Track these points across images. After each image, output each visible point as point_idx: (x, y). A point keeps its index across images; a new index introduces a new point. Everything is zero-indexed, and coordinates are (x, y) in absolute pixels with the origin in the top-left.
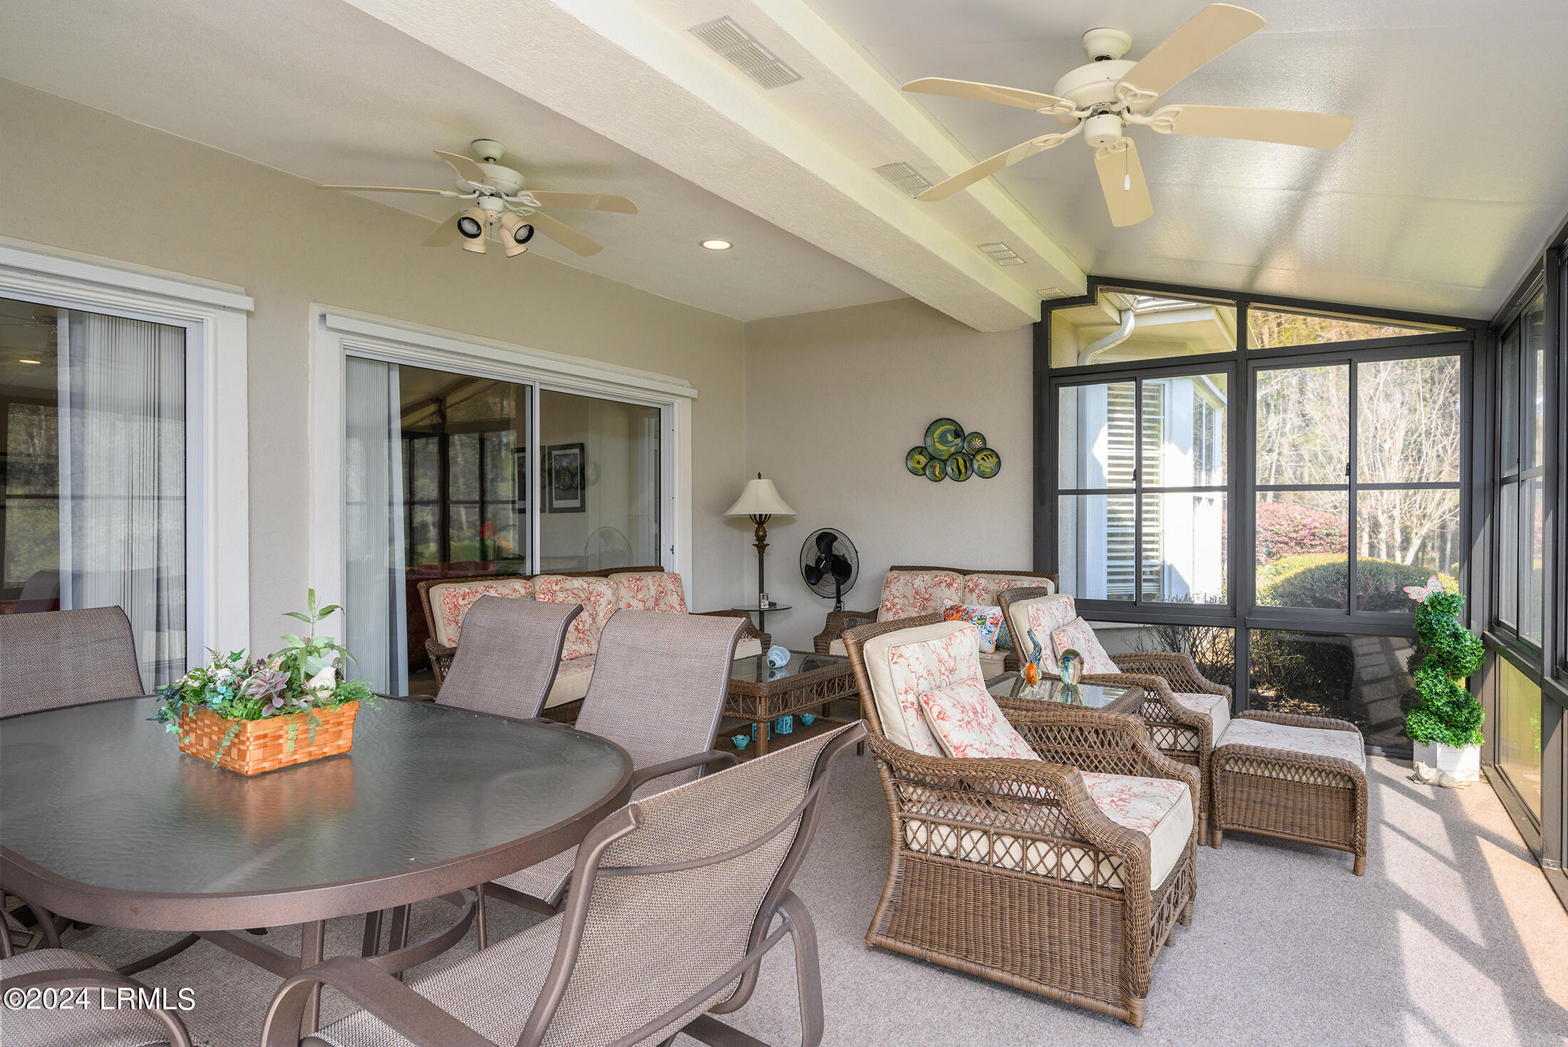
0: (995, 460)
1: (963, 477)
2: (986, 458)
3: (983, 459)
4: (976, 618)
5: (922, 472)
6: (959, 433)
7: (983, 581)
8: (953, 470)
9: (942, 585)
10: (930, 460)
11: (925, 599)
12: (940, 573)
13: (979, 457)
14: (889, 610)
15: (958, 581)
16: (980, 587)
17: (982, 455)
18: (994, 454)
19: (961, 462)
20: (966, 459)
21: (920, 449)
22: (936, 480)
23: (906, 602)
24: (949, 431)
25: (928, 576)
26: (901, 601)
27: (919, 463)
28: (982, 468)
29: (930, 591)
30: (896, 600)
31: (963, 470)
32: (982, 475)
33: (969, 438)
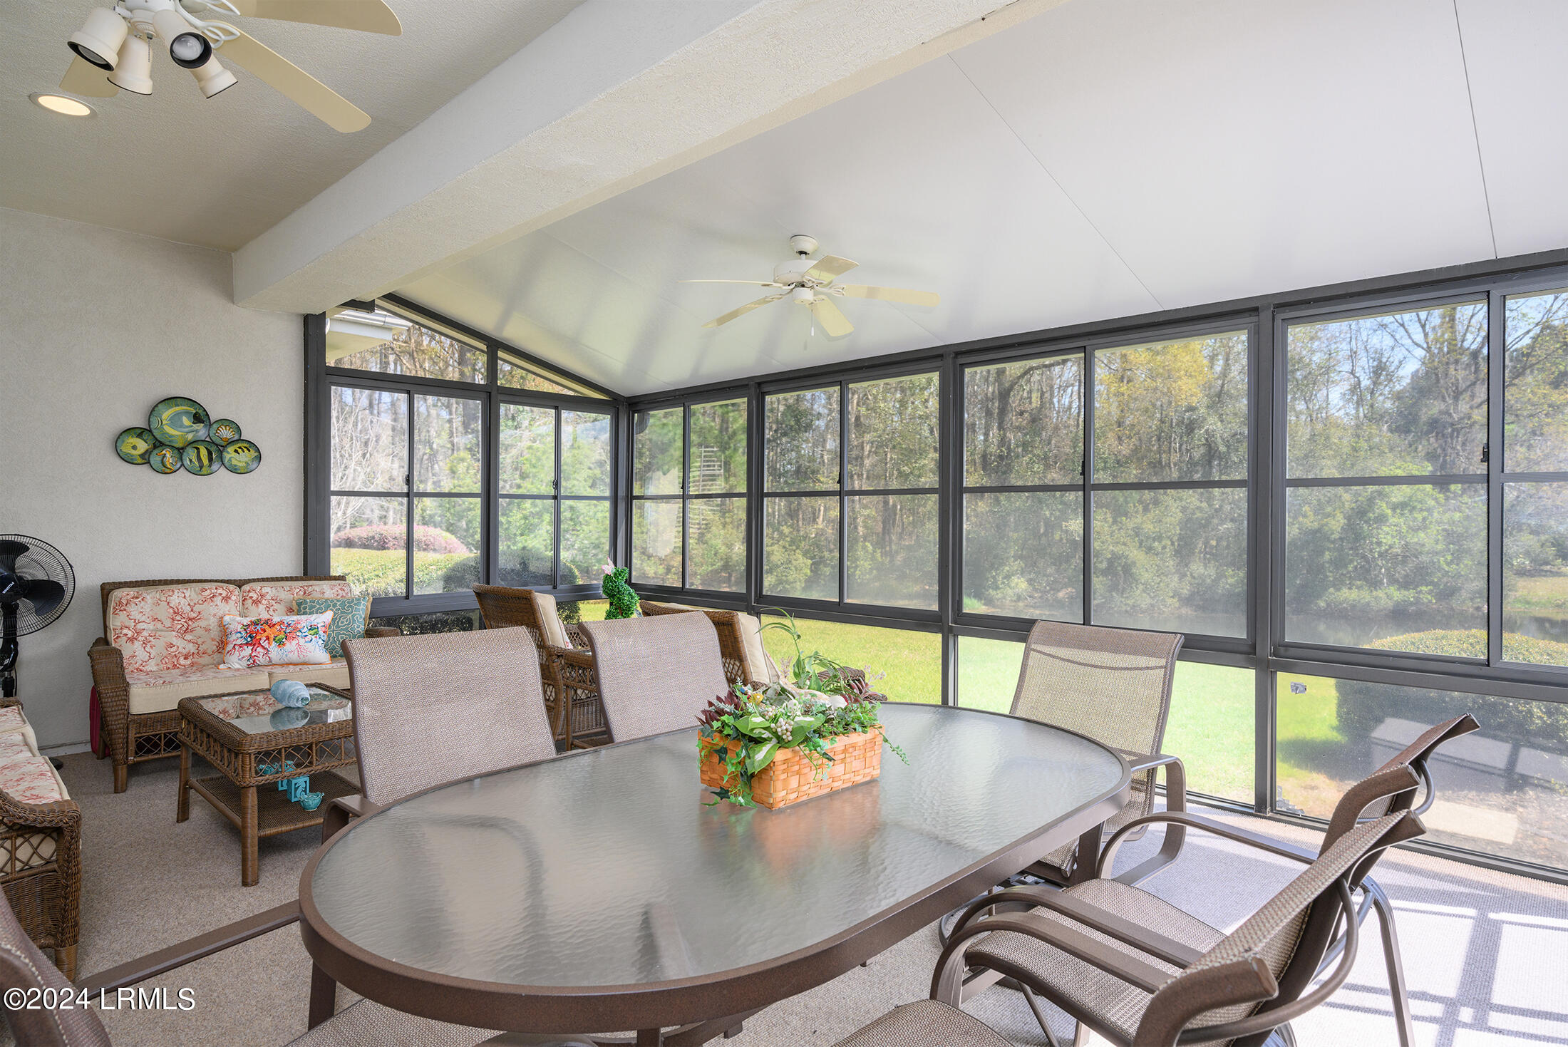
0: (253, 454)
1: (204, 471)
2: (240, 450)
3: (236, 451)
4: (305, 629)
5: (140, 461)
6: (200, 417)
7: (269, 590)
8: (191, 461)
9: (215, 599)
10: (155, 447)
11: (190, 619)
12: (207, 585)
13: (231, 449)
14: (132, 640)
15: (236, 593)
16: (268, 597)
17: (236, 447)
18: (251, 445)
19: (204, 452)
20: (213, 449)
21: (140, 431)
22: (165, 471)
23: (159, 626)
24: (187, 413)
25: (191, 592)
26: (151, 626)
27: (134, 447)
28: (234, 462)
29: (197, 608)
30: (140, 626)
31: (206, 462)
32: (234, 470)
33: (215, 426)
